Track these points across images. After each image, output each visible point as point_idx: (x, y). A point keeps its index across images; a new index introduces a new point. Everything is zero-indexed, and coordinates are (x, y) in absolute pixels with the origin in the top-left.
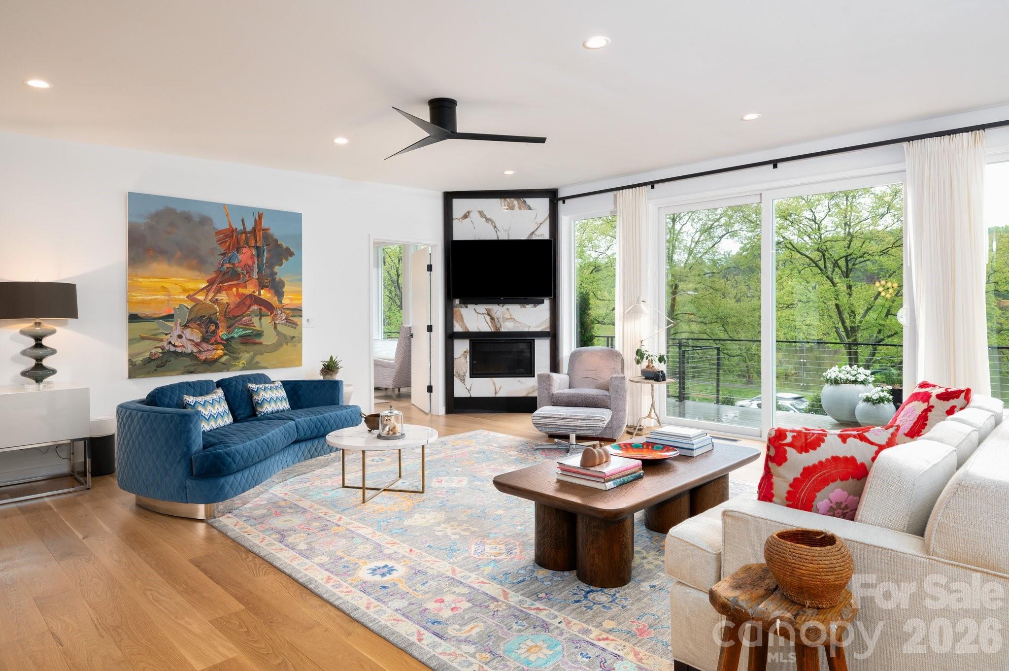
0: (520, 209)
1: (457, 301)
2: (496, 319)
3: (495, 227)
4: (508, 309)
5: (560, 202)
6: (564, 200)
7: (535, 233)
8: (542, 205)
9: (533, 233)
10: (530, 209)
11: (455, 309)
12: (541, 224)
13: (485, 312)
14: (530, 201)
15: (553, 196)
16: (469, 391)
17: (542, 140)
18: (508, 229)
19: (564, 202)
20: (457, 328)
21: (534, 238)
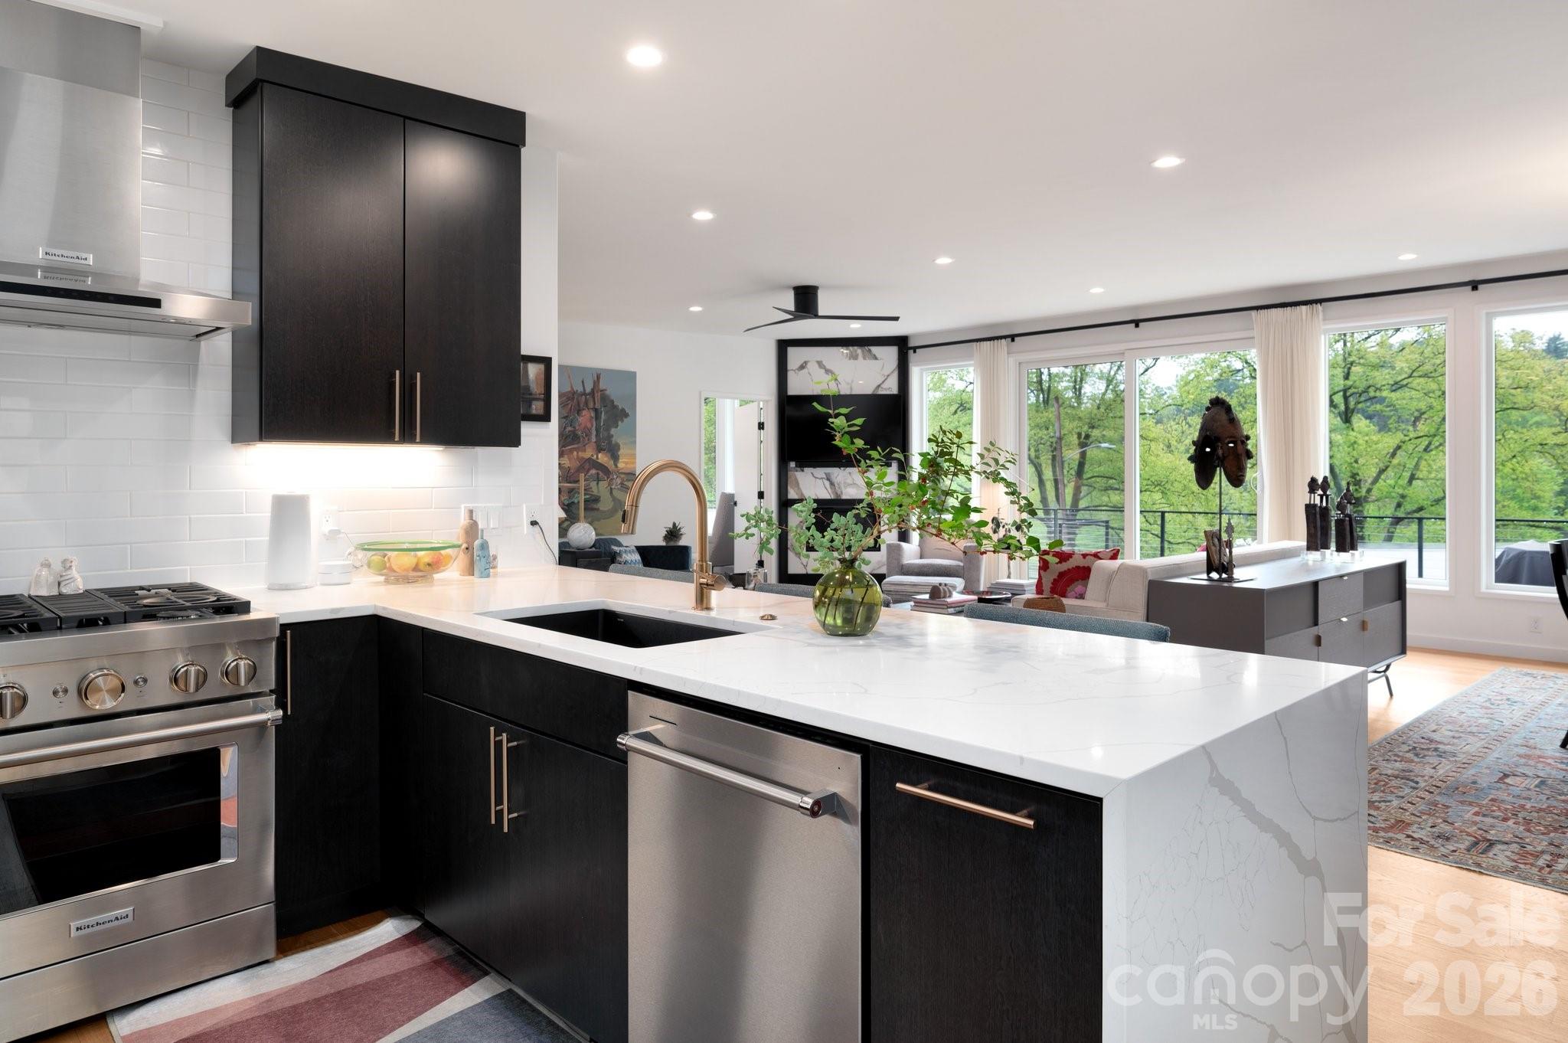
0: (864, 359)
1: (792, 464)
2: (836, 485)
3: (836, 380)
4: (850, 473)
5: (911, 352)
6: (915, 349)
7: (882, 386)
8: (889, 356)
9: (879, 386)
10: (876, 358)
11: (790, 473)
12: (888, 376)
13: (825, 476)
14: (875, 350)
15: (902, 344)
16: (805, 567)
17: (896, 319)
18: (850, 382)
19: (915, 352)
20: (792, 494)
21: (881, 392)
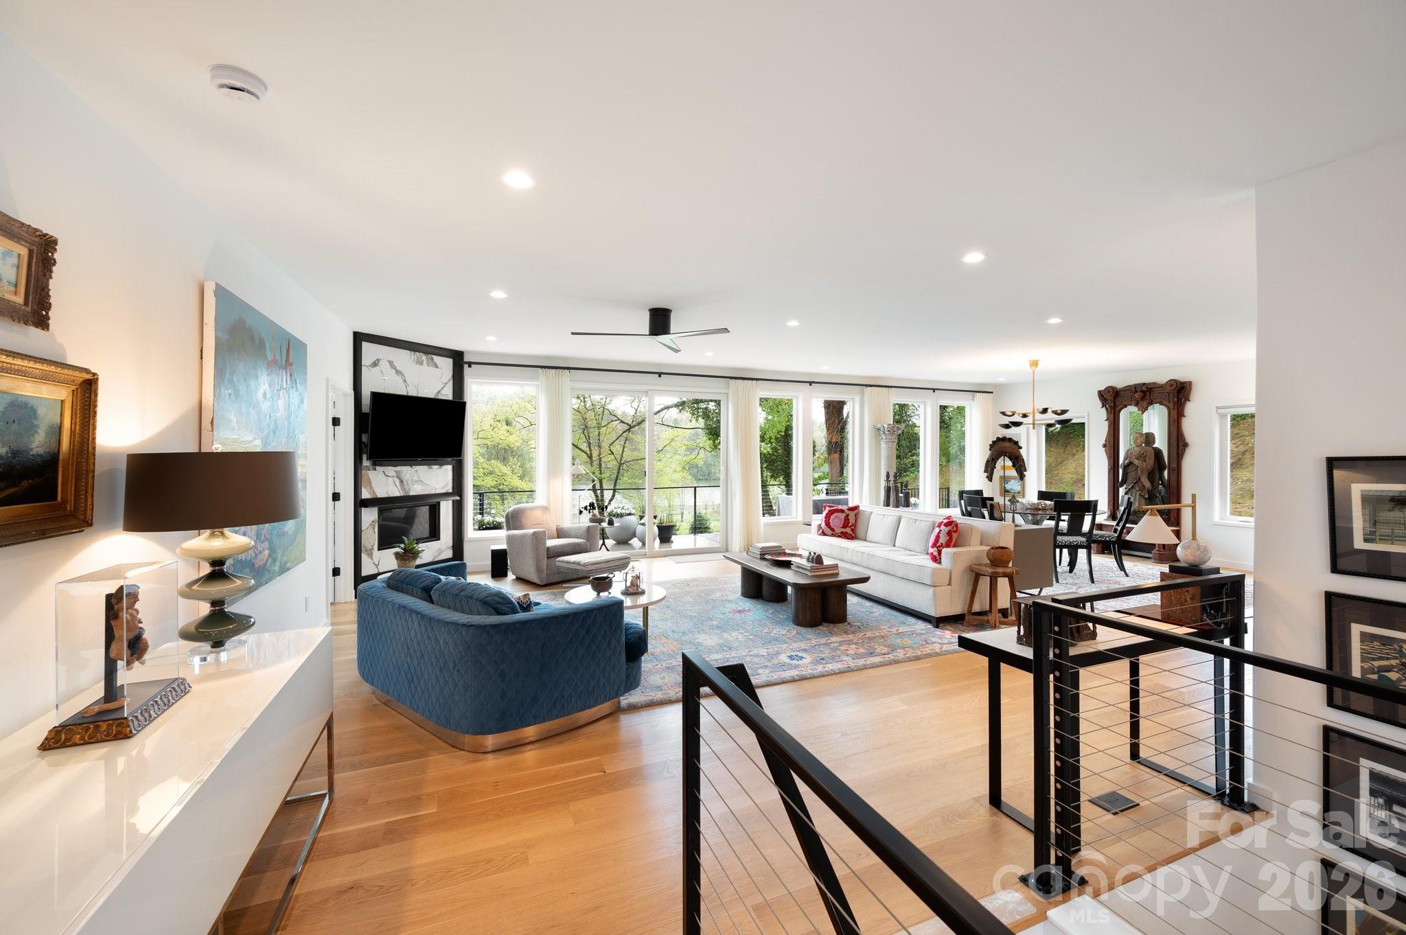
0: (428, 366)
1: (367, 463)
2: (405, 483)
3: (405, 381)
4: (416, 471)
5: (466, 366)
6: (470, 364)
7: (441, 392)
8: (446, 364)
9: (439, 392)
10: (437, 367)
11: (364, 472)
12: (446, 384)
13: (394, 474)
14: (437, 359)
15: (458, 359)
16: (377, 566)
18: (416, 385)
19: (470, 366)
20: (365, 494)
21: (440, 397)
